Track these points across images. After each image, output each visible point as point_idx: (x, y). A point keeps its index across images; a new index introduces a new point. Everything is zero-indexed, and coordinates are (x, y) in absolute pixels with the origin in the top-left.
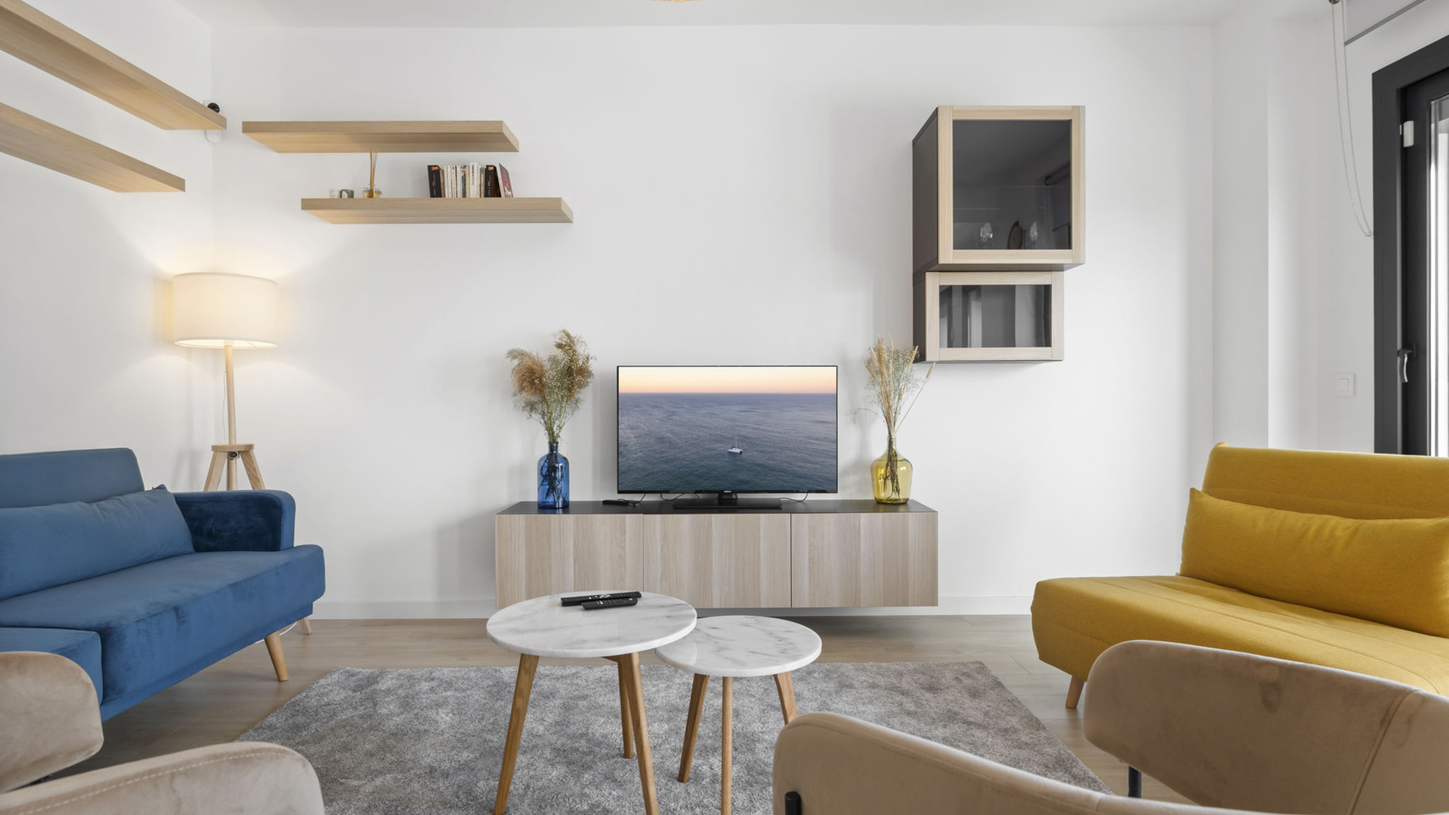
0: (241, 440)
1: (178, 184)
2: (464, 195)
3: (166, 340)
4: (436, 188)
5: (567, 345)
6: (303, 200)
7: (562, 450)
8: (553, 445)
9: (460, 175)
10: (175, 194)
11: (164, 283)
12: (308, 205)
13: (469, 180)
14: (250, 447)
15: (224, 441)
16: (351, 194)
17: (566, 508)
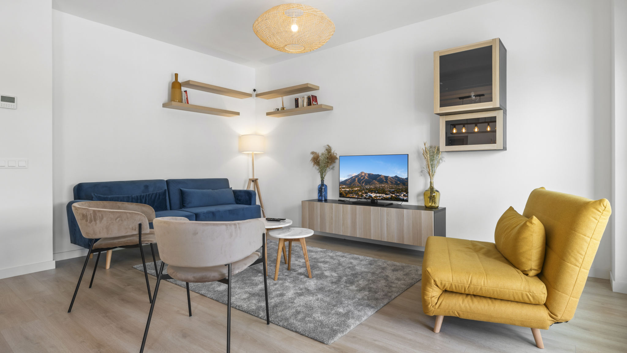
0: (255, 178)
1: (238, 114)
2: (303, 106)
3: (241, 151)
4: (297, 105)
5: (329, 150)
6: (267, 113)
7: (325, 183)
8: (322, 181)
9: (302, 100)
10: (238, 116)
11: (240, 137)
12: (268, 114)
13: (304, 101)
14: (257, 179)
15: (251, 177)
16: (278, 110)
17: (326, 201)
